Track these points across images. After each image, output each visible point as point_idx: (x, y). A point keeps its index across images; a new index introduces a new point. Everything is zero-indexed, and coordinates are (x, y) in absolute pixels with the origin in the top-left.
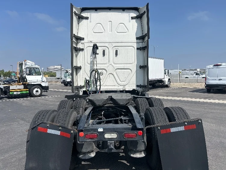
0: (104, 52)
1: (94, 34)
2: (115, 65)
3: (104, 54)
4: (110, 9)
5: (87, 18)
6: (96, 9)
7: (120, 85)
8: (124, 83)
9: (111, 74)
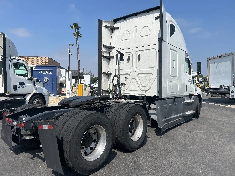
0: (129, 57)
1: (122, 41)
2: (138, 70)
3: (128, 60)
4: (136, 14)
5: (118, 28)
6: (125, 18)
7: (142, 91)
8: (145, 88)
9: (133, 79)
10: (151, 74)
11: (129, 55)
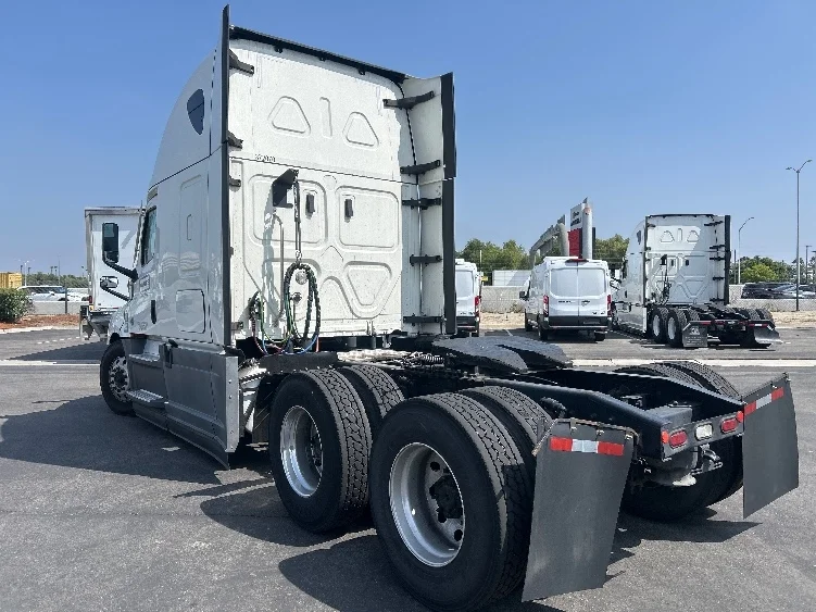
0: (310, 199)
1: (276, 131)
2: (346, 251)
3: (310, 210)
4: (323, 56)
5: (248, 70)
6: (279, 45)
7: (359, 318)
8: (370, 310)
9: (331, 278)
10: (386, 266)
11: (312, 193)
